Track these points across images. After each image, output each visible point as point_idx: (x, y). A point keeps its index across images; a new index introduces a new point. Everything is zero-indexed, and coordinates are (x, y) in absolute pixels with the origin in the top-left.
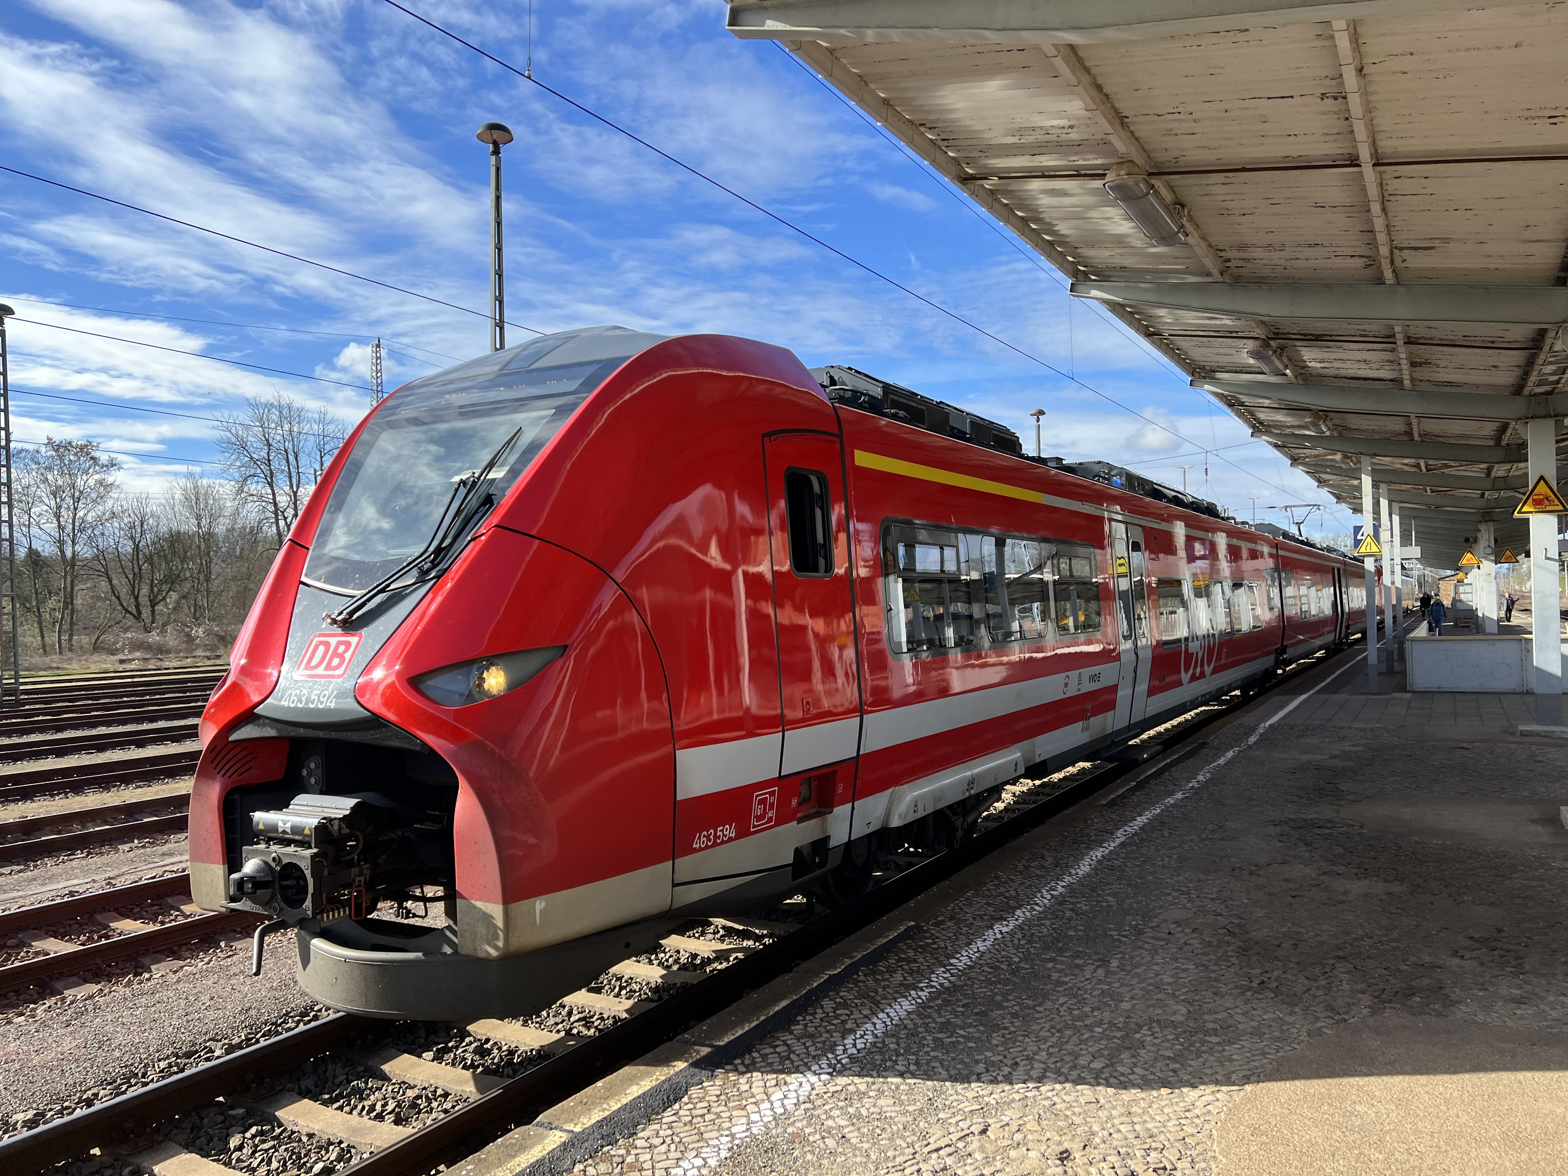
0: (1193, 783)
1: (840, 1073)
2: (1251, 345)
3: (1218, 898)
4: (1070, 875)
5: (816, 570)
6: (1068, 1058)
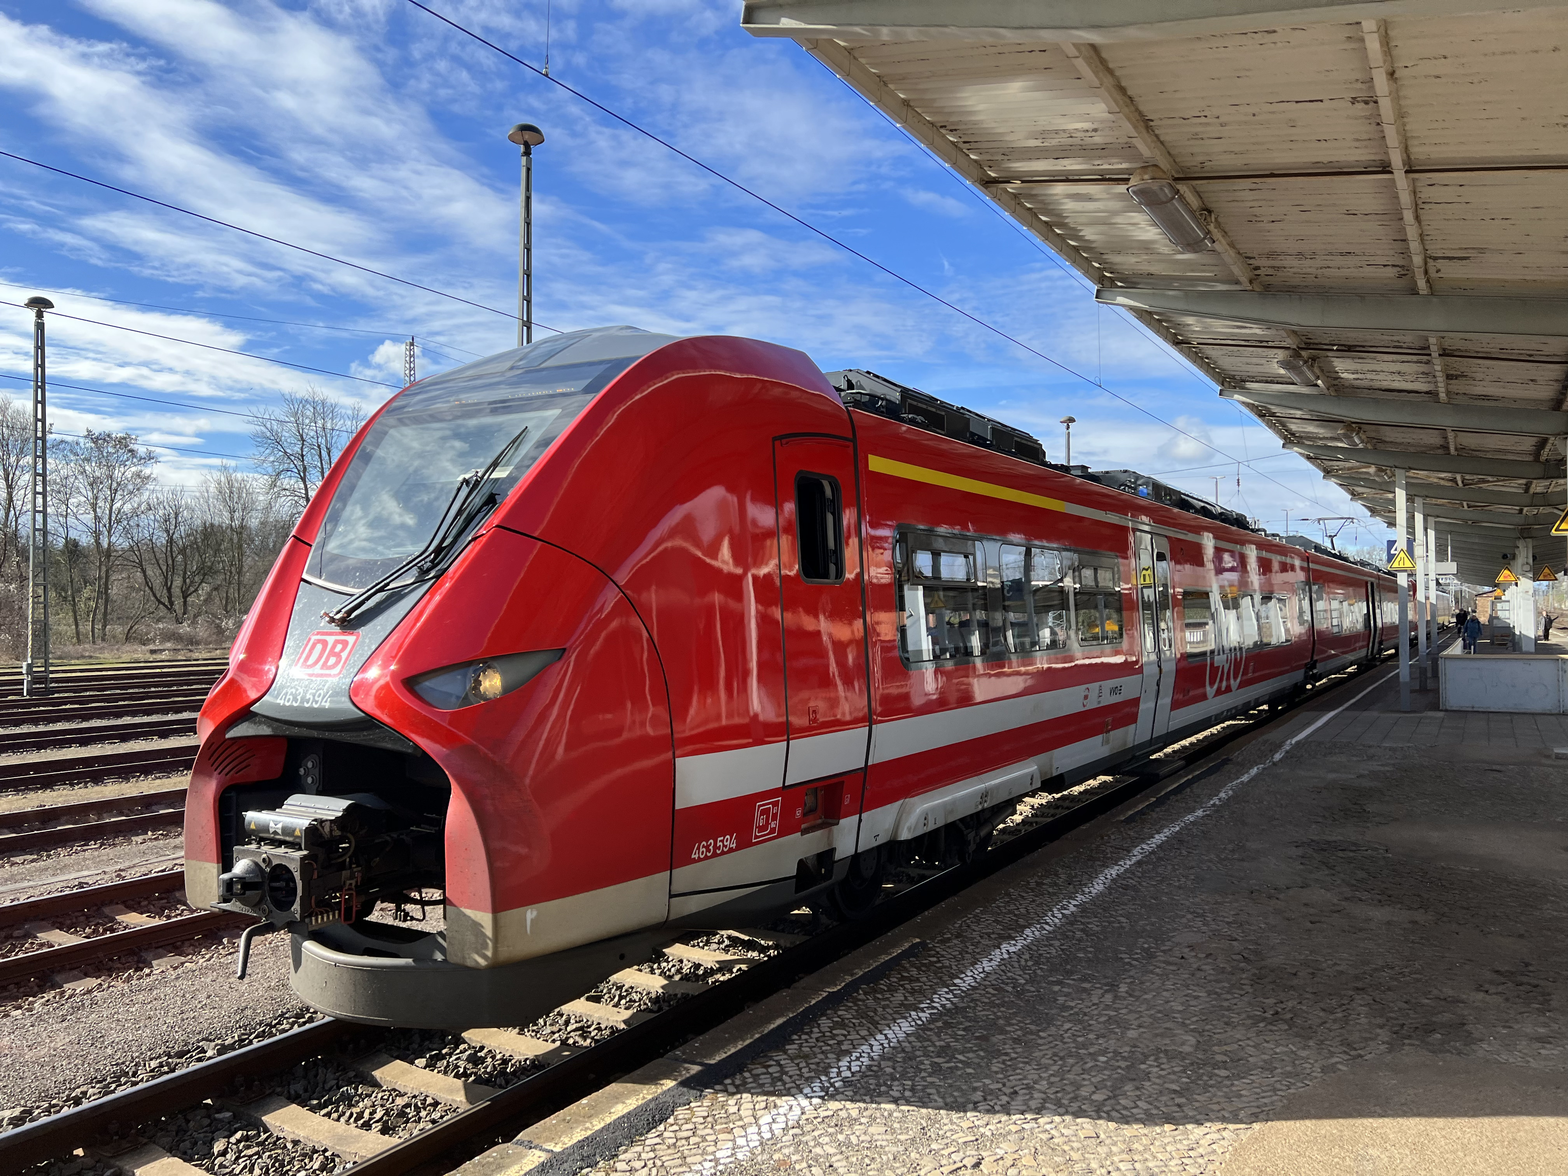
0: (1215, 800)
1: (832, 1097)
2: (1281, 354)
3: (1234, 922)
4: (1083, 893)
5: (826, 576)
6: (1069, 1088)
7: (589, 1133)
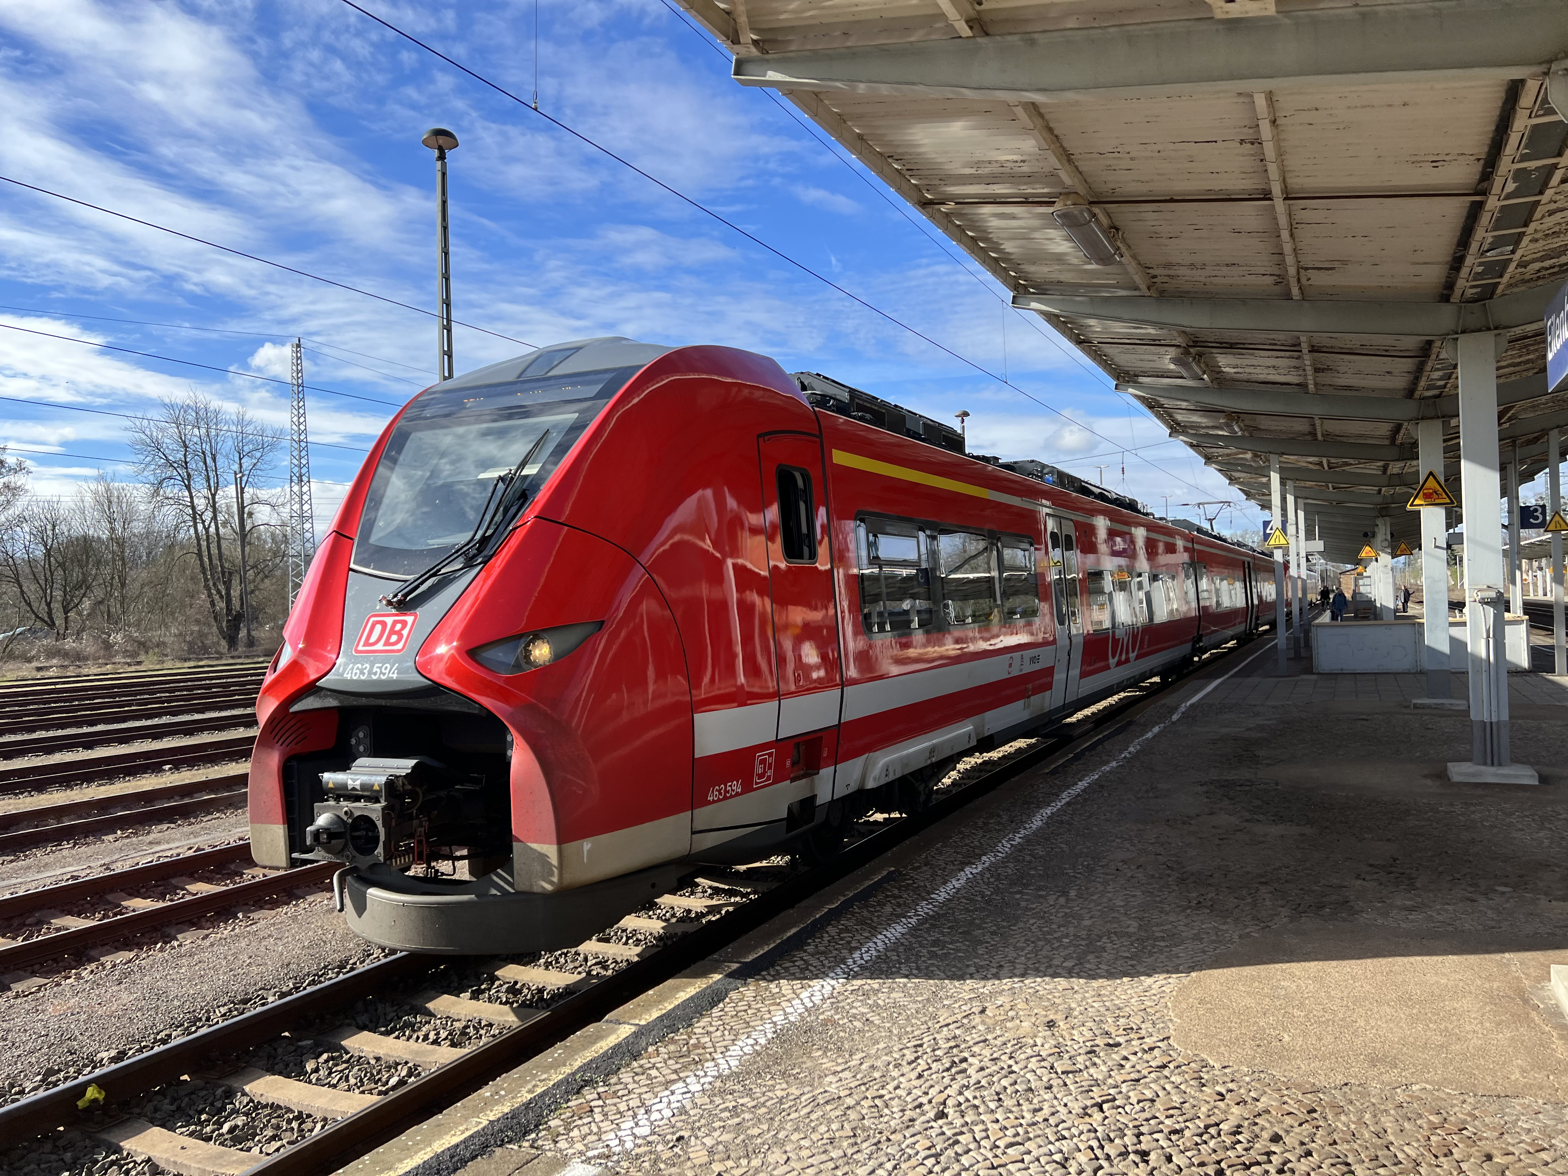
0: (1125, 754)
1: (855, 977)
2: (1172, 352)
3: (1157, 842)
4: (1025, 828)
5: (801, 557)
6: (1044, 960)
7: (664, 1012)
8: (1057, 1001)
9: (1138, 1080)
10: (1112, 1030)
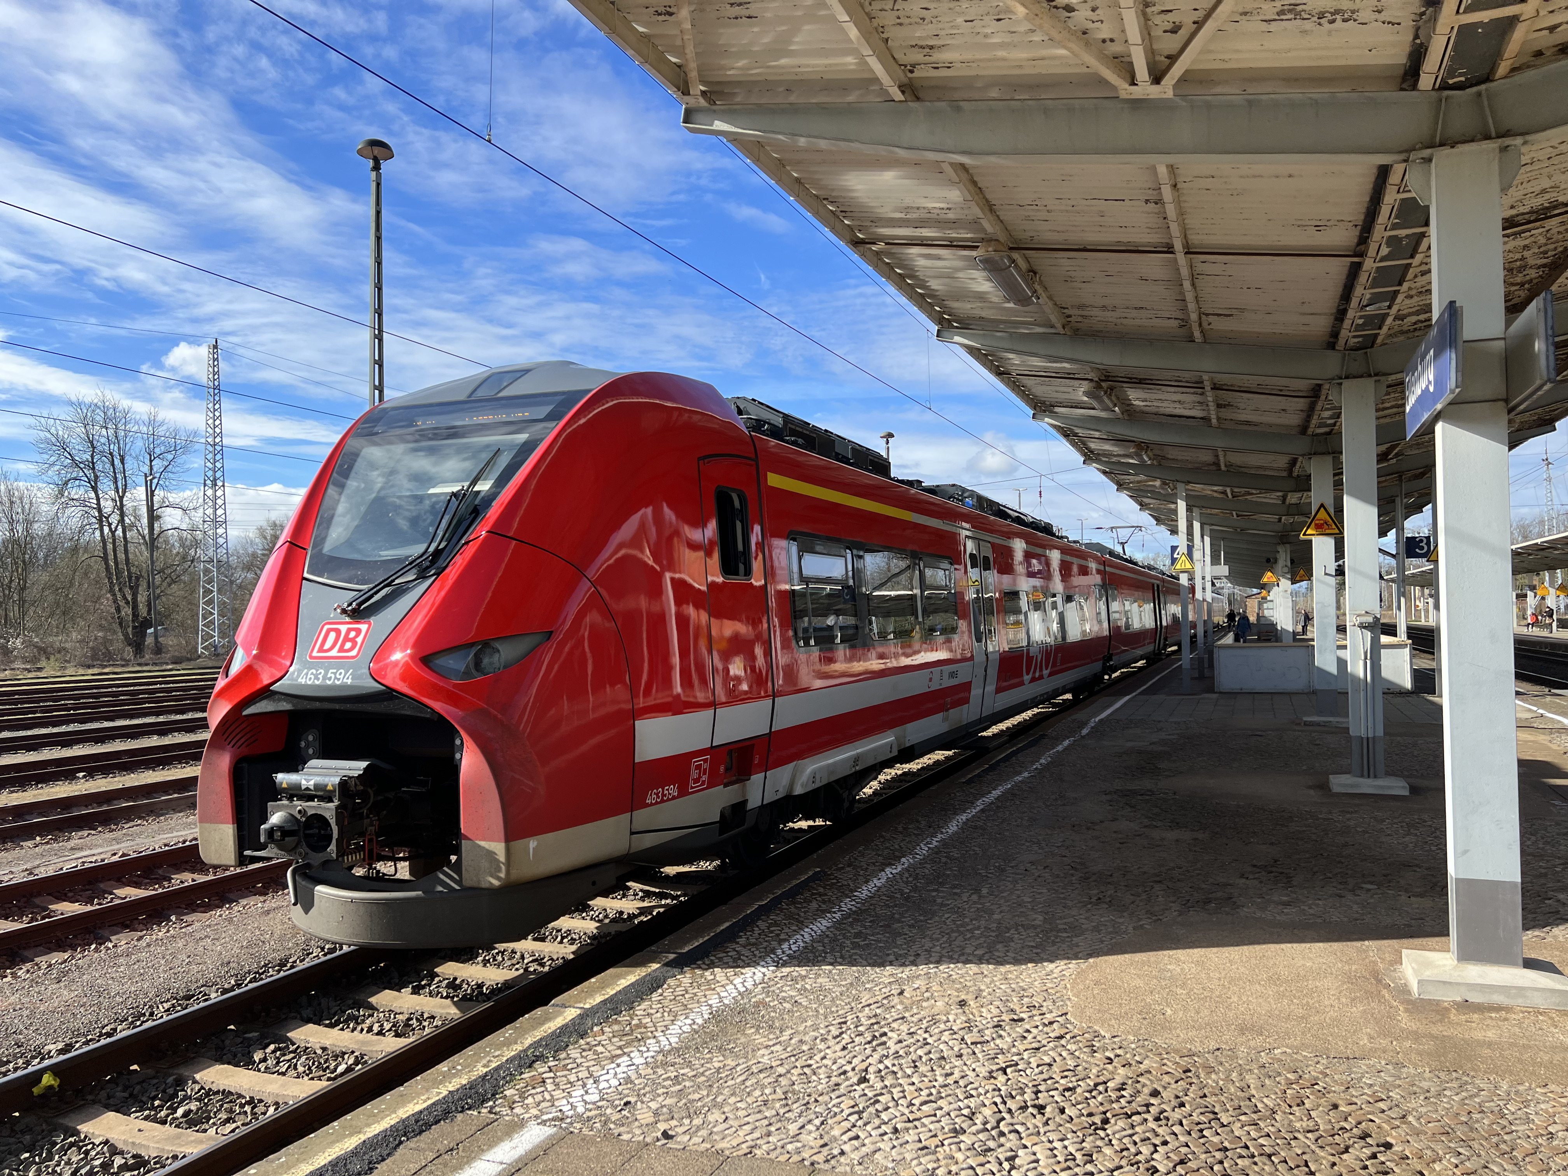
0: (1037, 765)
1: (783, 965)
2: (1085, 386)
3: (1062, 846)
4: (942, 833)
6: (957, 949)
7: (607, 997)
8: (968, 984)
9: (1038, 1049)
10: (1017, 1008)
